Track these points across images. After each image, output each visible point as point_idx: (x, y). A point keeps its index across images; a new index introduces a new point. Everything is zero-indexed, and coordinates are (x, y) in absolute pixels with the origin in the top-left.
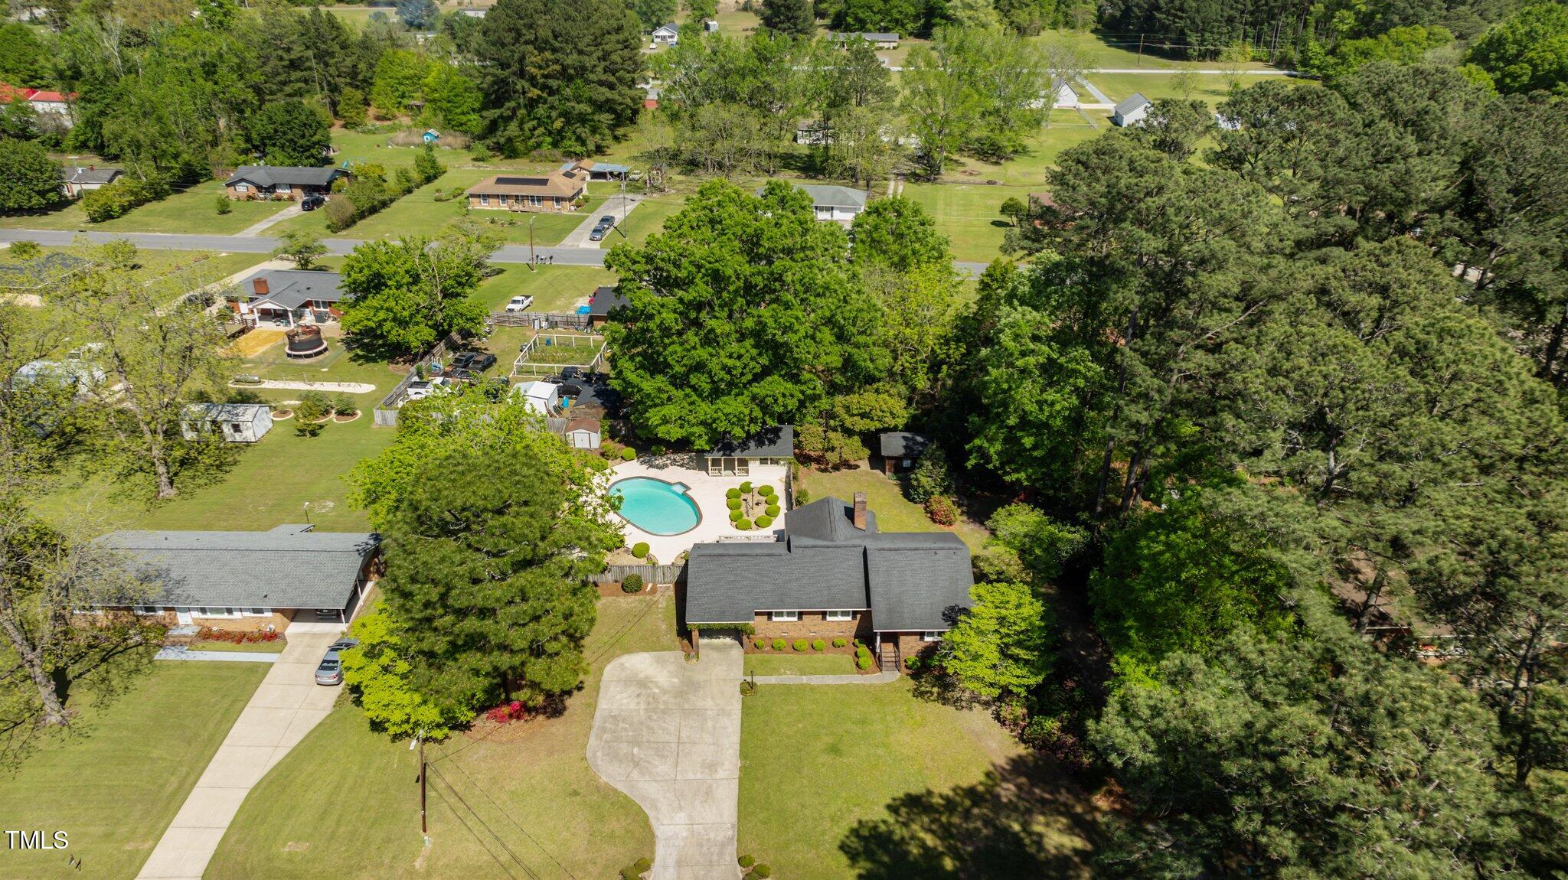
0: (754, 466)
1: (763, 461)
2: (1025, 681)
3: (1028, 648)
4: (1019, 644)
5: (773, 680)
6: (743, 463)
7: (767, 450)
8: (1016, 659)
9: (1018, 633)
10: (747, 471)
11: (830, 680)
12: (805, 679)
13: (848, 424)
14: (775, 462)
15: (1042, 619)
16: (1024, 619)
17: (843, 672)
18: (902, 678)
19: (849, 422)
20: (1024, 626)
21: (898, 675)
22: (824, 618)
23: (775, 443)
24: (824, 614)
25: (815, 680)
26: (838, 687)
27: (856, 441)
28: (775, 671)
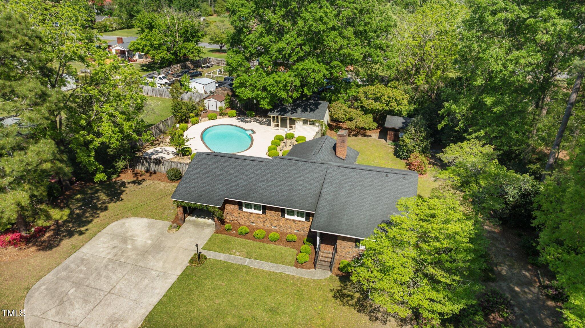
0: (299, 124)
1: (305, 122)
2: (438, 308)
3: (449, 271)
4: (438, 263)
5: (222, 257)
6: (292, 122)
7: (308, 115)
8: (433, 280)
9: (438, 252)
10: (294, 128)
11: (268, 267)
12: (247, 262)
13: (365, 104)
14: (313, 123)
15: (471, 241)
16: (448, 237)
17: (282, 263)
18: (330, 278)
19: (365, 103)
20: (446, 244)
21: (329, 274)
22: (283, 216)
23: (314, 111)
24: (283, 211)
25: (255, 264)
26: (270, 275)
27: (369, 118)
28: (228, 250)
